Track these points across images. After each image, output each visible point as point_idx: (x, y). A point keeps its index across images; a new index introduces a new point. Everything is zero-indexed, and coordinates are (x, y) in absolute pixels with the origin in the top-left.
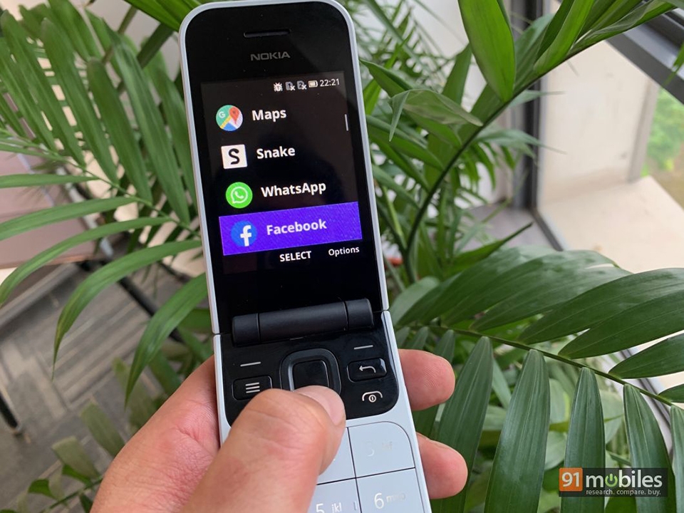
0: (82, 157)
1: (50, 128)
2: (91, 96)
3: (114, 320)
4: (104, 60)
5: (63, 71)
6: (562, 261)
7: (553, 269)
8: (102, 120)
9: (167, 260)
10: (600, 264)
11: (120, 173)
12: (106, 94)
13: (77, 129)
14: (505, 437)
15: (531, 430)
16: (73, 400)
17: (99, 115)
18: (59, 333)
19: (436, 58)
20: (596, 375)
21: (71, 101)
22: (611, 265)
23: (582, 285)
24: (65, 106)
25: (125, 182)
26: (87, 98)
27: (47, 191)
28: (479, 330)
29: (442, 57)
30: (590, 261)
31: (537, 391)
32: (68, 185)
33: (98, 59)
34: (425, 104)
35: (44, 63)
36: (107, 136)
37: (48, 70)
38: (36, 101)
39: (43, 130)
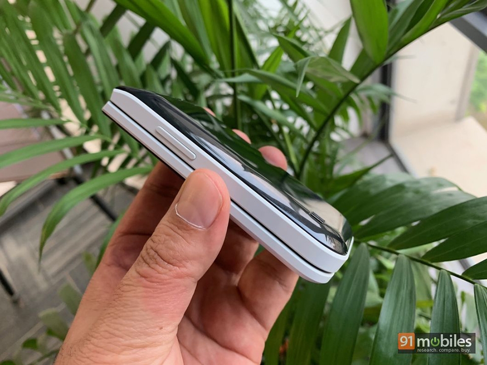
0: (59, 105)
1: (35, 83)
2: (66, 59)
4: (76, 32)
5: (45, 40)
6: (419, 185)
7: (413, 191)
8: (74, 76)
10: (447, 188)
11: (87, 115)
12: (77, 57)
13: (55, 84)
14: (382, 323)
17: (72, 73)
20: (451, 276)
21: (50, 63)
22: (456, 189)
24: (46, 66)
25: (90, 123)
26: (62, 61)
30: (440, 185)
33: (70, 32)
34: (320, 67)
35: (31, 34)
36: (78, 88)
37: (33, 39)
38: (25, 63)
39: (29, 85)
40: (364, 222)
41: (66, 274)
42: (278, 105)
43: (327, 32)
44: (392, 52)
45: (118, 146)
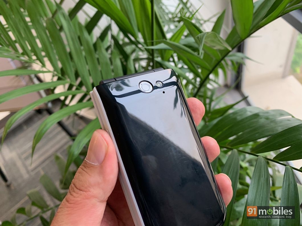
1: (30, 49)
6: (269, 114)
7: (265, 118)
9: (78, 112)
10: (286, 116)
13: (42, 50)
15: (261, 195)
16: (33, 171)
17: (51, 40)
19: (200, 20)
20: (293, 170)
21: (39, 36)
22: (291, 117)
24: (37, 38)
28: (231, 146)
29: (202, 20)
30: (282, 115)
31: (264, 176)
32: (33, 76)
33: (49, 18)
35: (28, 19)
36: (55, 51)
37: (29, 22)
38: (23, 36)
39: (26, 49)
40: (231, 138)
41: (40, 169)
42: (180, 66)
43: (205, 21)
44: (252, 32)
45: (79, 88)
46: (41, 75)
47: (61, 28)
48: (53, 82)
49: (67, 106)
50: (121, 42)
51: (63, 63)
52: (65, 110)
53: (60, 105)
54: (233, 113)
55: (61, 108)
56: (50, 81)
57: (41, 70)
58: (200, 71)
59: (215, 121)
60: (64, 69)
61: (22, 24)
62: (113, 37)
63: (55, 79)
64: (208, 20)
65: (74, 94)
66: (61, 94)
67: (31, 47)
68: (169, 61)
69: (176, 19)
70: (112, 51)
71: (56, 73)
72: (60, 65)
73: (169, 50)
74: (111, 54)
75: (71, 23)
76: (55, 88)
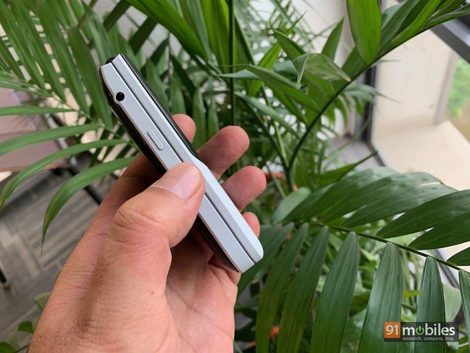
1: (42, 73)
3: (76, 210)
4: (78, 28)
5: (52, 33)
6: (405, 179)
7: (399, 185)
9: (116, 172)
10: (431, 182)
13: (61, 75)
14: (372, 305)
16: (46, 264)
17: (75, 62)
18: (46, 221)
19: (308, 34)
20: (437, 262)
21: (56, 55)
22: (438, 183)
23: (421, 197)
24: (53, 58)
25: (93, 113)
26: (68, 54)
27: (32, 119)
28: (348, 227)
29: (312, 33)
30: (425, 180)
31: (393, 273)
32: (47, 115)
33: (74, 27)
34: (315, 64)
35: (39, 28)
37: (41, 33)
38: (32, 54)
39: (36, 75)
41: (57, 261)
43: (316, 36)
44: (382, 54)
45: (118, 136)
46: (60, 115)
47: (92, 44)
48: (77, 126)
49: (100, 162)
50: (185, 66)
51: (93, 98)
52: (96, 170)
53: (88, 161)
54: (354, 177)
55: (92, 165)
56: (75, 125)
57: (60, 107)
58: (304, 112)
59: (325, 190)
60: (96, 108)
61: (31, 35)
62: (172, 58)
63: (82, 121)
64: (320, 35)
65: (111, 144)
66: (91, 145)
67: (43, 71)
68: (257, 96)
69: (271, 32)
70: (170, 79)
71: (82, 113)
72: (89, 101)
73: (257, 79)
74: (169, 83)
75: (107, 35)
76: (81, 136)
